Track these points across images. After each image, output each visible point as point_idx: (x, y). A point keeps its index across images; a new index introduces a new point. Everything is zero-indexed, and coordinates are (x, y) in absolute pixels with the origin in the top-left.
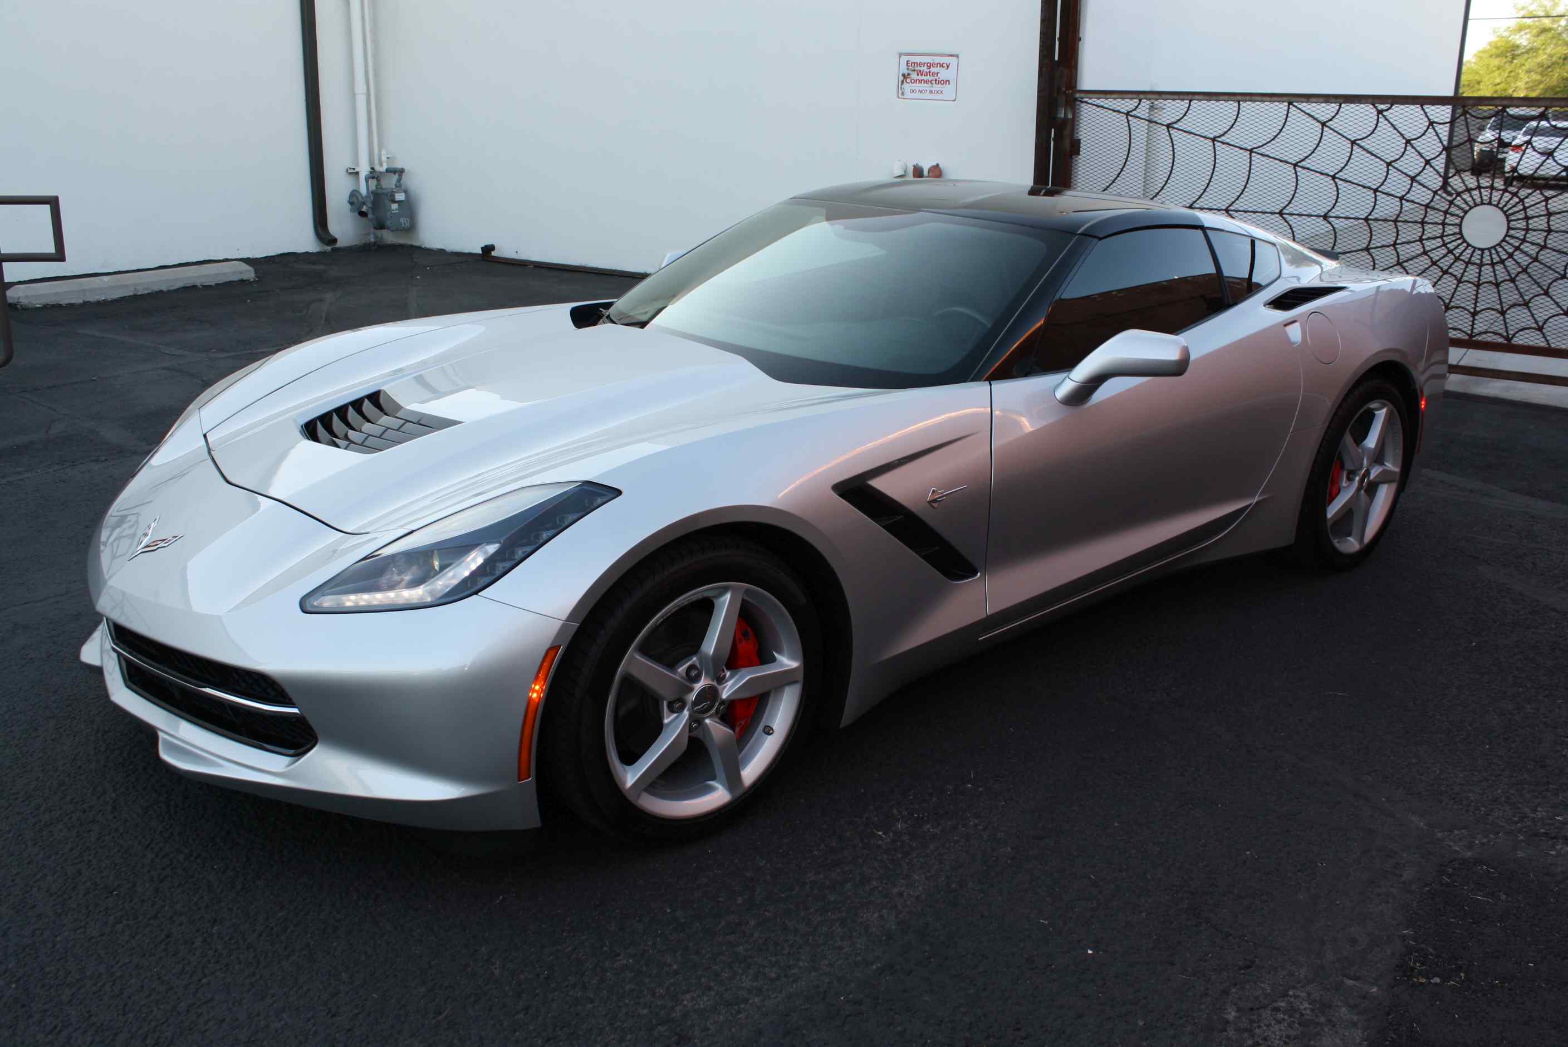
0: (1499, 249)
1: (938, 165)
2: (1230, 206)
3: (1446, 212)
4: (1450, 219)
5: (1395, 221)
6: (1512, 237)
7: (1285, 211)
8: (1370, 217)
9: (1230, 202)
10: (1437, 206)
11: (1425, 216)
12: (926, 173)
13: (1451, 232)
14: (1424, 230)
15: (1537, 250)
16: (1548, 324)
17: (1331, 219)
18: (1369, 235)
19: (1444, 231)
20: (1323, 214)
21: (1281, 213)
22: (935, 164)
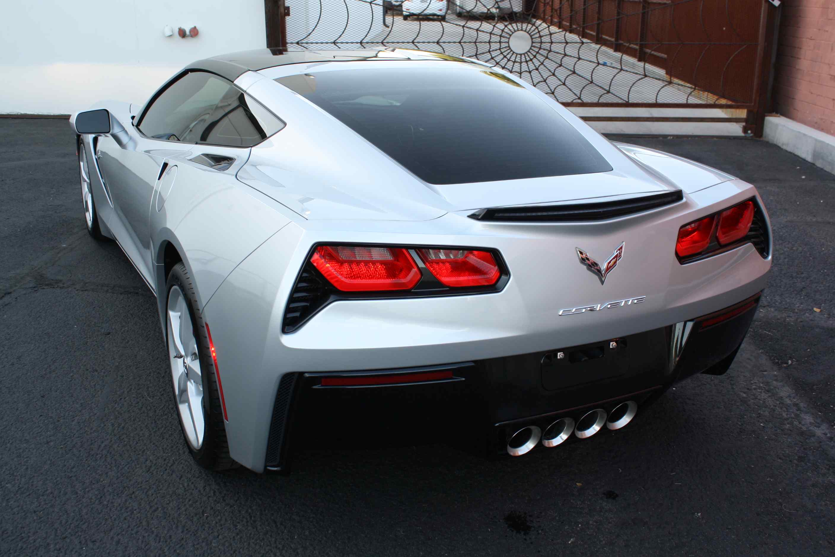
0: (529, 54)
1: (195, 28)
2: (384, 40)
3: (501, 36)
4: (503, 40)
5: (475, 42)
6: (535, 47)
7: (415, 41)
8: (462, 41)
9: (383, 38)
10: (496, 33)
11: (490, 39)
12: (188, 32)
13: (504, 46)
14: (490, 46)
15: (547, 53)
16: (556, 90)
17: (441, 44)
18: (462, 51)
19: (500, 46)
20: (436, 41)
21: (413, 42)
22: (193, 26)
